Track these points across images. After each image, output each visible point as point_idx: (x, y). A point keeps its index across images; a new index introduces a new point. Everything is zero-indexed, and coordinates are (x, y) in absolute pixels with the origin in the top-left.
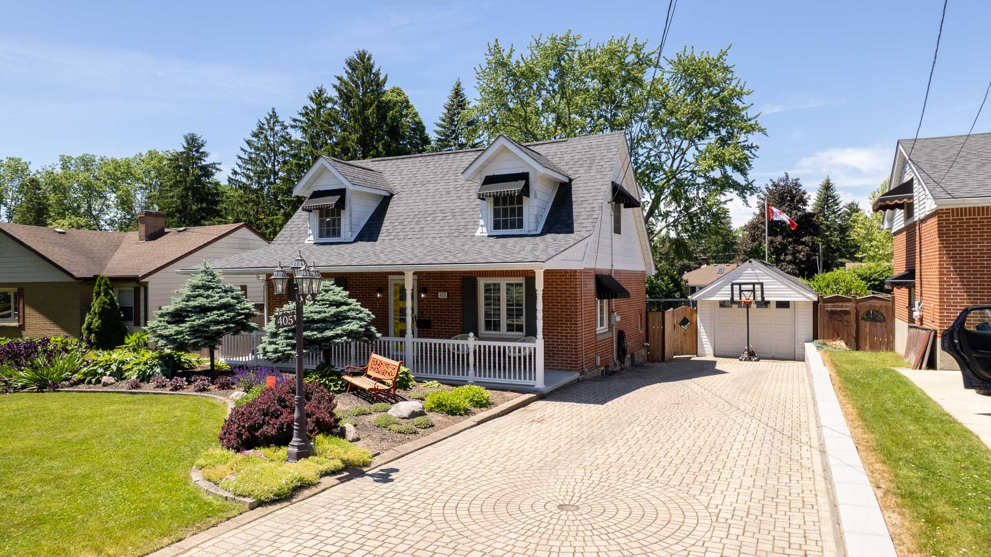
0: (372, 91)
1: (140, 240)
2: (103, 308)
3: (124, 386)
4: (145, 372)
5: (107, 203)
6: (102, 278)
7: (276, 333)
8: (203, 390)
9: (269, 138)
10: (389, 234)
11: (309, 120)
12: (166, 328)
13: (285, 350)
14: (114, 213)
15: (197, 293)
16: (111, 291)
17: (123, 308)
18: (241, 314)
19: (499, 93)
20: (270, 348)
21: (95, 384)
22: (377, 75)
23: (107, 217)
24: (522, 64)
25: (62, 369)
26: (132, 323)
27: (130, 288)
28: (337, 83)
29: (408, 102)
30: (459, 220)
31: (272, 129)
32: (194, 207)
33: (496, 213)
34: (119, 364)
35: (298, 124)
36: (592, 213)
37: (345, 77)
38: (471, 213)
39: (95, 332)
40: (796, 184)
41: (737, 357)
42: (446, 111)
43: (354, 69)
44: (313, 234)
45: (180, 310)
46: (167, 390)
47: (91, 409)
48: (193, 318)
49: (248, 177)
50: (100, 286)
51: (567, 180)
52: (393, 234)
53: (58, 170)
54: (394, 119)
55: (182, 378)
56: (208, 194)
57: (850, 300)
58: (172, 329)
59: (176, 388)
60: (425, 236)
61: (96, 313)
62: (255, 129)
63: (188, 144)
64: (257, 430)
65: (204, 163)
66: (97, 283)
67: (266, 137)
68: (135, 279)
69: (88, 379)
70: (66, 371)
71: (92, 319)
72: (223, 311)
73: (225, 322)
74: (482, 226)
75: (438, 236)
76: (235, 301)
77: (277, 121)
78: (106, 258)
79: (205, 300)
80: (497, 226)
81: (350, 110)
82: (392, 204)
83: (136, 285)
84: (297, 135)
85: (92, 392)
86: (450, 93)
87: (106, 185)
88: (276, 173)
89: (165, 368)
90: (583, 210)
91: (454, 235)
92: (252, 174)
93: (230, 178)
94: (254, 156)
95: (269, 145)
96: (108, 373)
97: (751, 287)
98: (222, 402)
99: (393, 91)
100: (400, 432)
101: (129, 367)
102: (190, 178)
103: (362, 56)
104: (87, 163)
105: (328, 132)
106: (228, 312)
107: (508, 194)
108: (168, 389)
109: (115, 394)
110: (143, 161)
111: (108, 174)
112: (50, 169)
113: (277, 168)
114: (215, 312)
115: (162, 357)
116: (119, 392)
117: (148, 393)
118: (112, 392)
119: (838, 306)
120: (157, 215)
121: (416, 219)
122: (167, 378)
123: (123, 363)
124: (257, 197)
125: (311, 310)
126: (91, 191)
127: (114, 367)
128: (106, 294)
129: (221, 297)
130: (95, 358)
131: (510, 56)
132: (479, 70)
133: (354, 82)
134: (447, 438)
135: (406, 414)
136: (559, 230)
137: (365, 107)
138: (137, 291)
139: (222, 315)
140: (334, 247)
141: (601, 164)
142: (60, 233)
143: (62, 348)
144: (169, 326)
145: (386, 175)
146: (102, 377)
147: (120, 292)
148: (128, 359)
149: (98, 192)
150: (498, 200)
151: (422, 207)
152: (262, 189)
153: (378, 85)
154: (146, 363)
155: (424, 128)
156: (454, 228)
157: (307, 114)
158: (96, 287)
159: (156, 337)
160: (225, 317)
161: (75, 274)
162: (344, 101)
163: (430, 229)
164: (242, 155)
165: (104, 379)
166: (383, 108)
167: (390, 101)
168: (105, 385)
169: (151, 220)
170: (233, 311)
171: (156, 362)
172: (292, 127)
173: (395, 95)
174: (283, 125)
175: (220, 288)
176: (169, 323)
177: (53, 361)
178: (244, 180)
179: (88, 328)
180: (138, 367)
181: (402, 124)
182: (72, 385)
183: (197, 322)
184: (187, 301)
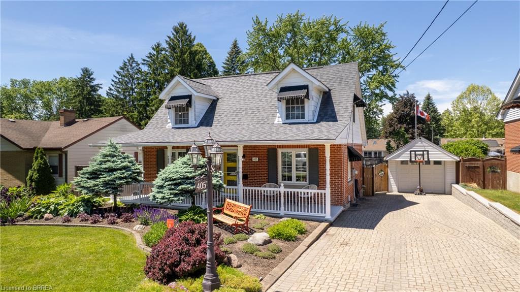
0: (187, 45)
1: (61, 126)
2: (40, 166)
3: (59, 220)
4: (73, 211)
5: (37, 106)
6: (39, 149)
7: (163, 186)
8: (113, 223)
9: (129, 70)
10: (219, 122)
11: (152, 60)
12: (87, 182)
13: (170, 198)
14: (41, 111)
15: (106, 159)
16: (44, 157)
17: (52, 167)
18: (134, 173)
19: (260, 45)
20: (160, 196)
21: (39, 219)
22: (190, 36)
23: (37, 113)
24: (273, 29)
25: (17, 210)
26: (58, 175)
27: (56, 154)
28: (168, 40)
29: (206, 51)
30: (263, 114)
31: (131, 66)
32: (87, 108)
33: (287, 109)
34: (55, 205)
35: (146, 62)
36: (347, 109)
37: (172, 37)
38: (270, 110)
39: (35, 181)
40: (413, 97)
41: (413, 193)
42: (229, 56)
43: (177, 33)
44: (171, 122)
45: (96, 171)
46: (89, 224)
47: (41, 240)
48: (105, 176)
49: (118, 92)
50: (37, 154)
51: (328, 90)
52: (222, 122)
53: (9, 87)
54: (199, 60)
55: (98, 215)
56: (94, 102)
57: (479, 160)
58: (91, 183)
59: (95, 222)
60: (242, 123)
61: (35, 170)
62: (122, 65)
63: (84, 73)
64: (177, 266)
65: (92, 84)
66: (36, 152)
67: (128, 69)
68: (60, 149)
69: (35, 215)
70: (20, 210)
71: (33, 173)
72: (124, 171)
73: (125, 178)
74: (278, 117)
75: (251, 123)
76: (131, 164)
77: (134, 61)
78: (41, 136)
79: (112, 164)
80: (288, 117)
81: (175, 54)
82: (218, 104)
83: (60, 153)
84: (145, 69)
85: (38, 225)
86: (231, 46)
87: (36, 95)
88: (133, 90)
89: (86, 208)
90: (341, 108)
91: (261, 122)
92: (120, 90)
93: (107, 92)
94: (121, 80)
95: (129, 74)
96: (48, 211)
97: (421, 153)
98: (130, 233)
99: (198, 45)
100: (265, 258)
101: (62, 207)
102: (85, 92)
103: (182, 26)
104: (25, 83)
105: (163, 67)
106: (127, 171)
107: (295, 98)
108: (89, 222)
109: (55, 227)
110: (57, 83)
111: (37, 89)
112: (4, 87)
113: (134, 87)
114: (119, 172)
115: (83, 200)
116: (56, 225)
117: (77, 226)
118: (52, 225)
119: (472, 164)
120: (71, 111)
121: (235, 114)
122: (88, 214)
123: (58, 204)
124: (123, 103)
125: (186, 171)
126: (27, 99)
127: (52, 207)
128: (42, 158)
129: (122, 162)
130: (39, 201)
131: (266, 25)
132: (248, 33)
133: (177, 39)
134: (296, 261)
135: (261, 242)
136: (327, 120)
137: (183, 53)
138: (60, 157)
139: (123, 173)
140: (186, 130)
141: (347, 81)
142: (12, 121)
143: (17, 195)
144: (89, 181)
145: (213, 87)
146: (44, 214)
147: (50, 157)
148: (61, 202)
149: (31, 100)
150: (289, 101)
151: (238, 106)
152: (125, 98)
153: (191, 42)
154: (73, 205)
155: (215, 65)
156: (260, 118)
157: (150, 57)
158: (35, 154)
159: (80, 187)
160: (126, 174)
161: (22, 146)
162: (172, 50)
163: (244, 119)
164: (115, 79)
165: (46, 216)
166: (193, 54)
167: (197, 50)
168: (47, 219)
169: (67, 114)
170: (130, 170)
171: (79, 204)
172: (143, 64)
173: (199, 47)
174: (137, 63)
175: (121, 156)
176: (88, 178)
177: (11, 204)
178: (116, 93)
179: (31, 179)
180: (68, 208)
181: (204, 64)
182: (24, 220)
183: (107, 178)
184: (100, 165)
